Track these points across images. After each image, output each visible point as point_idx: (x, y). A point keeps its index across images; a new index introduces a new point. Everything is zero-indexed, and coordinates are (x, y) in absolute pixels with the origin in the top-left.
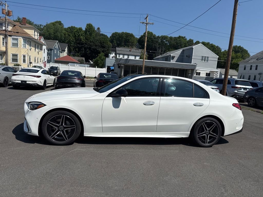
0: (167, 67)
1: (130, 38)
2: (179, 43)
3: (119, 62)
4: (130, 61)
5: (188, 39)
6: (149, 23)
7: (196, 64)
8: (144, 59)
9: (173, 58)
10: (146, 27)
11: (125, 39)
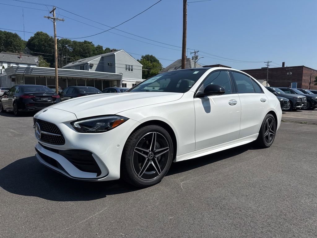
0: (88, 77)
1: (14, 40)
2: (86, 50)
3: (16, 72)
4: (33, 70)
5: (96, 45)
6: (57, 19)
7: (121, 73)
8: (57, 67)
9: (91, 66)
10: (54, 24)
11: (4, 40)
